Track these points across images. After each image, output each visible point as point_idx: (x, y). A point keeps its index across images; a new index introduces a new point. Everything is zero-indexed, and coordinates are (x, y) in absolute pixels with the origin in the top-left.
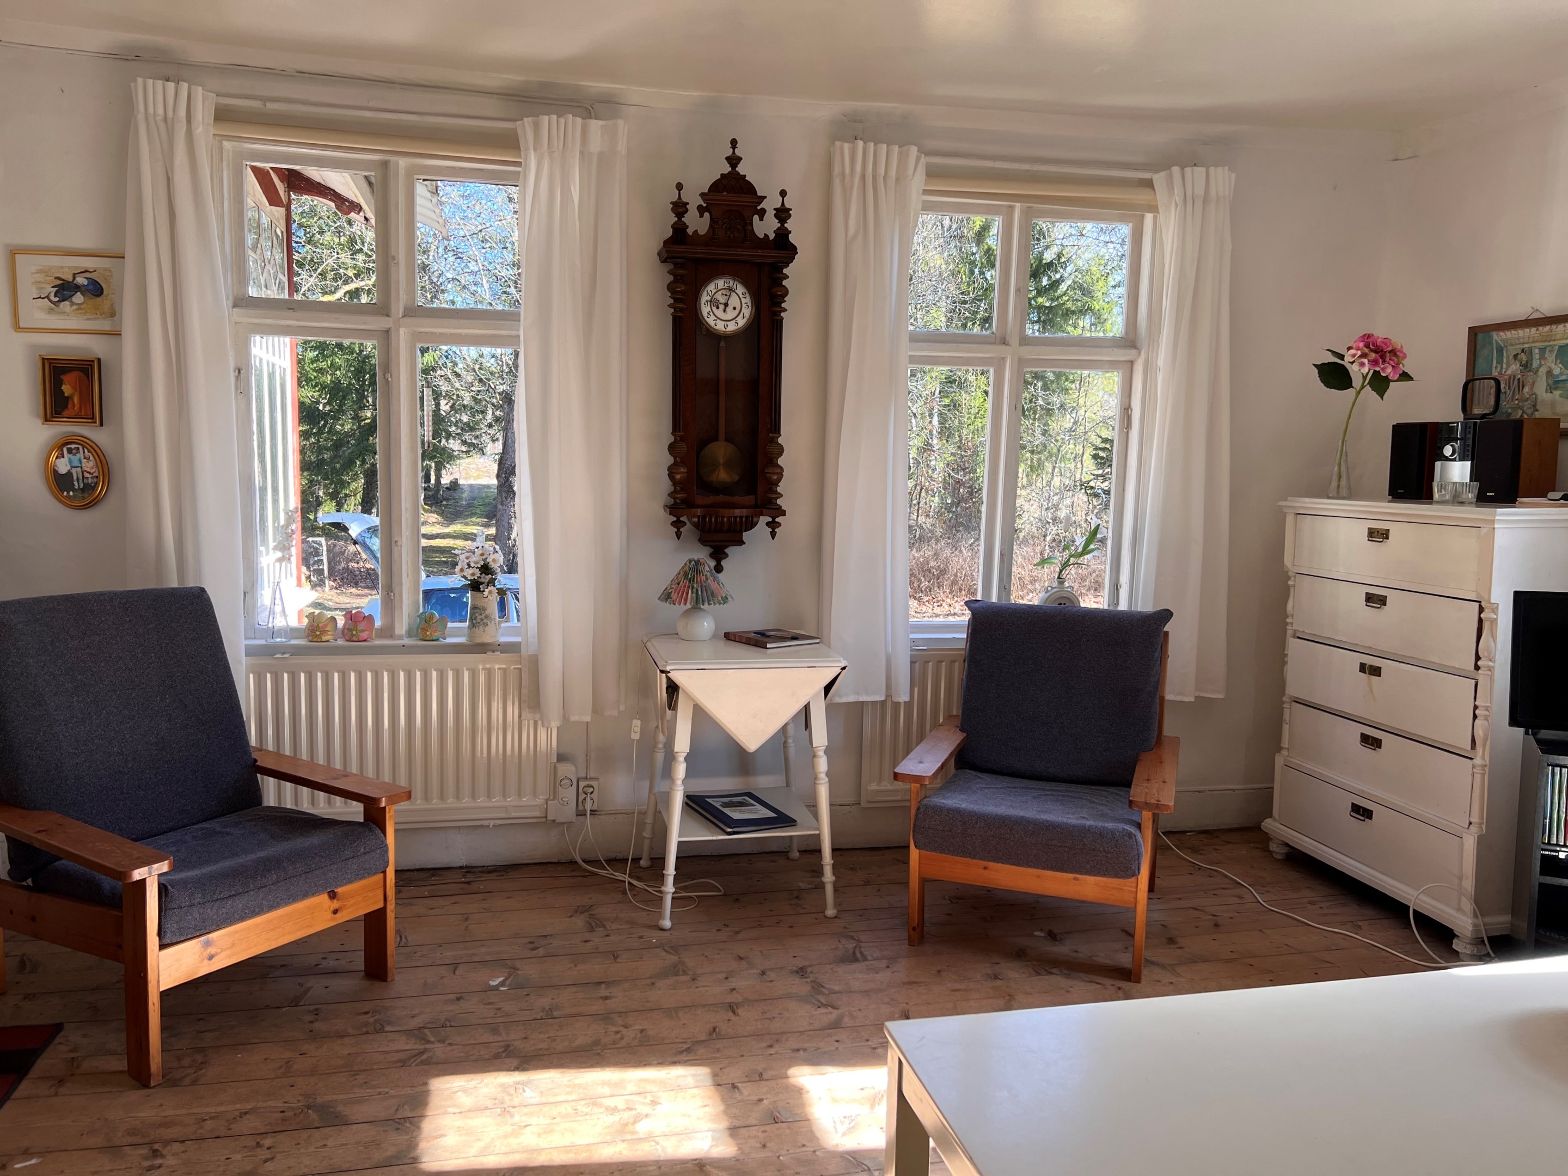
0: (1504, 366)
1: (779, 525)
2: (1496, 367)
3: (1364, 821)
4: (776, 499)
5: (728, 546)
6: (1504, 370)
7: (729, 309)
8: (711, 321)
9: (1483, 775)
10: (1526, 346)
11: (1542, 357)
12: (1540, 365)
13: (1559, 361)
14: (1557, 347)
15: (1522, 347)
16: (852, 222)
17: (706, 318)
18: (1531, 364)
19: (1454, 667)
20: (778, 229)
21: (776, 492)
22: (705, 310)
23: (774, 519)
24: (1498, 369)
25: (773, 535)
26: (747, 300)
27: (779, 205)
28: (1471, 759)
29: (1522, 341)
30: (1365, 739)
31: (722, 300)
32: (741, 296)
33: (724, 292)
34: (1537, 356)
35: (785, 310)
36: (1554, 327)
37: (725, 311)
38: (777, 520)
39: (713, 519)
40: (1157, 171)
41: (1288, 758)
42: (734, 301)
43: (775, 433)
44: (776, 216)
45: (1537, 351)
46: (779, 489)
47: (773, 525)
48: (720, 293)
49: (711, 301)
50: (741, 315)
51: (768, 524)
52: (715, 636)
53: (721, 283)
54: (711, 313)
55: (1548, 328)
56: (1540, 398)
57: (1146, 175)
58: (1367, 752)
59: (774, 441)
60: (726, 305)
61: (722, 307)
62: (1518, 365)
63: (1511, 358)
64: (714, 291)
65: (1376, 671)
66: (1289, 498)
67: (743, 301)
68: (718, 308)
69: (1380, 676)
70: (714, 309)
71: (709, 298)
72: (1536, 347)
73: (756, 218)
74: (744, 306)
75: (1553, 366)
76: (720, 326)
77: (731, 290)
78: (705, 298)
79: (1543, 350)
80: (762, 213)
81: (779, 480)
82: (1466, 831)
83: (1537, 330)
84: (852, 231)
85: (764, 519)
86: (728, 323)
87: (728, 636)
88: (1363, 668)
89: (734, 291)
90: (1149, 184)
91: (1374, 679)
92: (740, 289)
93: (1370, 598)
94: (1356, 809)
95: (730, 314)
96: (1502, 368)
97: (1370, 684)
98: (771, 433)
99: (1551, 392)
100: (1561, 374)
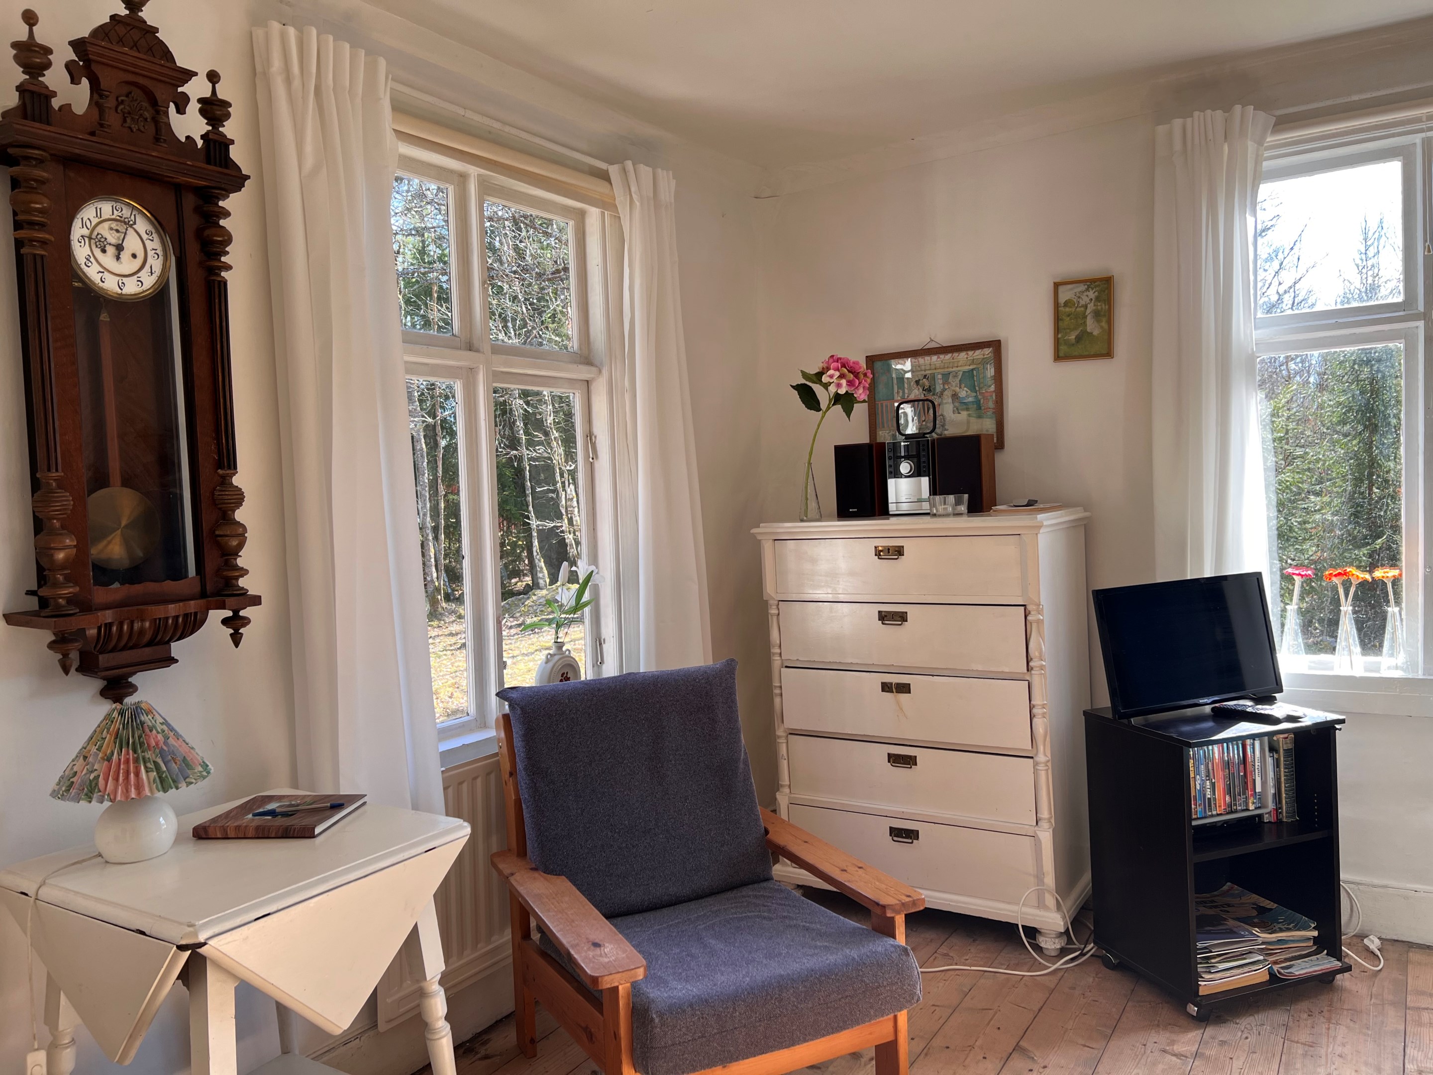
0: (906, 391)
1: (246, 621)
2: (898, 392)
3: (912, 843)
4: (237, 578)
5: (134, 673)
6: (906, 395)
7: (125, 255)
8: (93, 273)
9: (1047, 770)
10: (927, 372)
11: (946, 381)
12: (944, 390)
13: (963, 385)
14: (961, 373)
15: (923, 373)
16: (309, 148)
17: (83, 266)
18: (935, 389)
19: (1003, 672)
20: (208, 133)
21: (236, 568)
22: (81, 252)
23: (236, 612)
24: (901, 394)
25: (236, 639)
26: (155, 245)
27: (207, 94)
28: (1032, 758)
29: (923, 368)
30: (895, 759)
31: (112, 238)
32: (145, 236)
33: (114, 225)
34: (941, 382)
35: (228, 267)
36: (956, 354)
37: (118, 258)
38: (242, 613)
39: (125, 627)
40: (612, 164)
41: (793, 796)
42: (132, 243)
43: (229, 468)
44: (202, 112)
45: (940, 376)
46: (240, 562)
47: (235, 623)
48: (106, 225)
49: (90, 238)
50: (147, 268)
51: (226, 622)
52: (179, 839)
53: (107, 208)
54: (92, 259)
55: (950, 355)
56: (948, 419)
57: (603, 165)
58: (901, 773)
59: (225, 482)
60: (119, 248)
61: (111, 250)
62: (921, 390)
63: (912, 384)
64: (95, 221)
65: (904, 688)
66: (761, 525)
67: (149, 244)
68: (104, 251)
69: (910, 693)
70: (98, 252)
71: (86, 232)
72: (939, 373)
73: (172, 108)
74: (151, 253)
75: (957, 389)
76: (110, 285)
77: (129, 224)
78: (78, 231)
79: (946, 376)
80: (182, 104)
81: (241, 546)
82: (1036, 828)
83: (938, 358)
84: (309, 162)
85: (216, 616)
86: (125, 280)
87: (202, 834)
88: (886, 687)
89: (131, 226)
90: (605, 177)
91: (903, 697)
92: (142, 225)
93: (883, 617)
94: (896, 833)
95: (127, 265)
96: (904, 392)
97: (898, 703)
98: (222, 468)
99: (959, 413)
100: (967, 396)
